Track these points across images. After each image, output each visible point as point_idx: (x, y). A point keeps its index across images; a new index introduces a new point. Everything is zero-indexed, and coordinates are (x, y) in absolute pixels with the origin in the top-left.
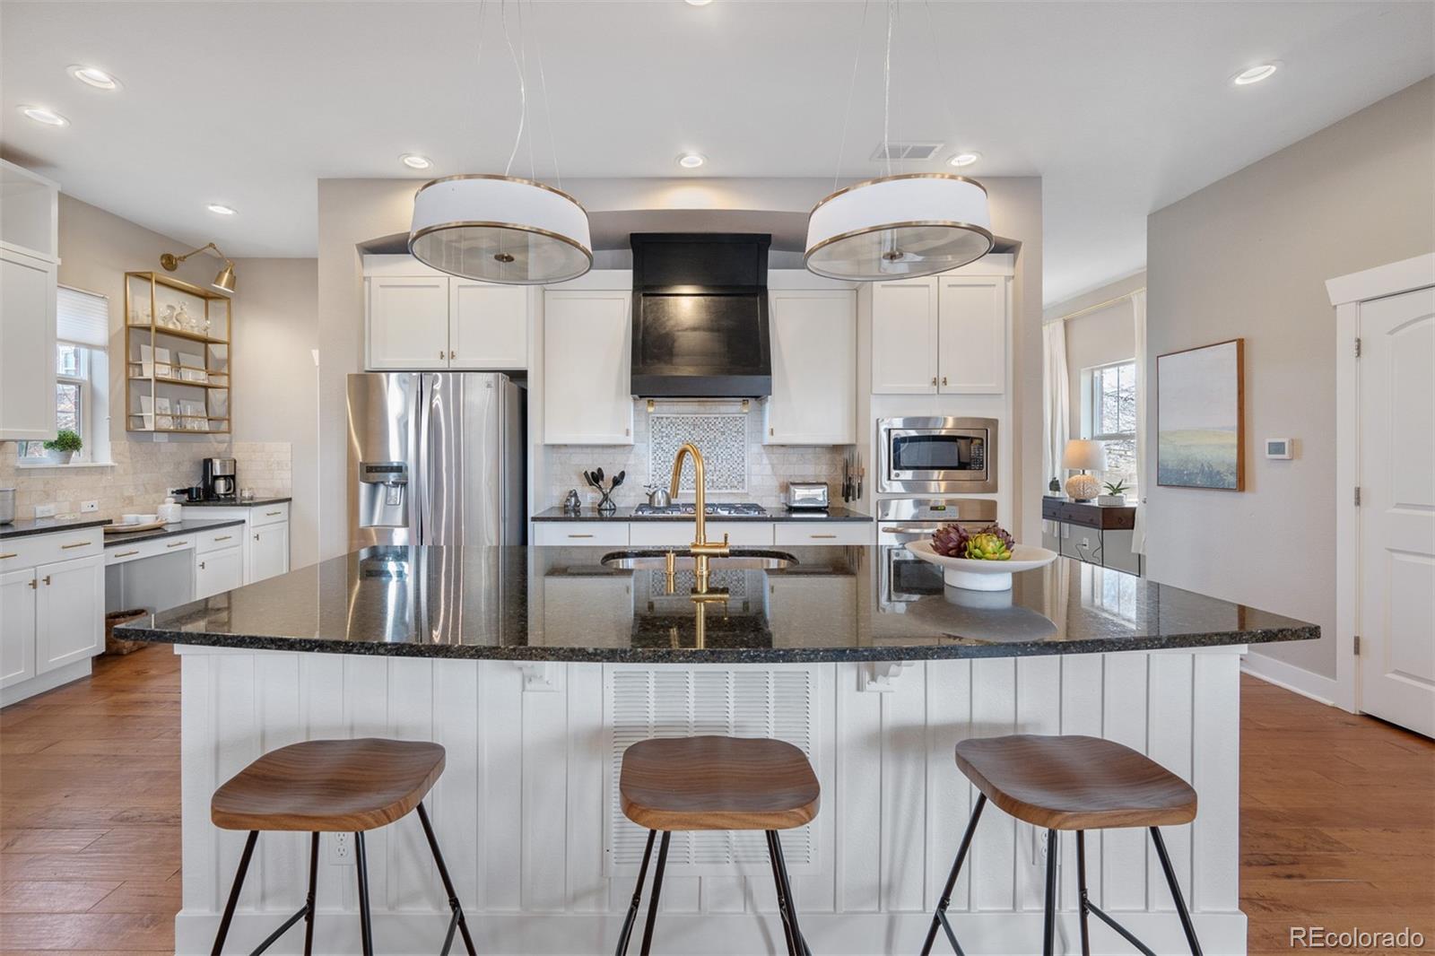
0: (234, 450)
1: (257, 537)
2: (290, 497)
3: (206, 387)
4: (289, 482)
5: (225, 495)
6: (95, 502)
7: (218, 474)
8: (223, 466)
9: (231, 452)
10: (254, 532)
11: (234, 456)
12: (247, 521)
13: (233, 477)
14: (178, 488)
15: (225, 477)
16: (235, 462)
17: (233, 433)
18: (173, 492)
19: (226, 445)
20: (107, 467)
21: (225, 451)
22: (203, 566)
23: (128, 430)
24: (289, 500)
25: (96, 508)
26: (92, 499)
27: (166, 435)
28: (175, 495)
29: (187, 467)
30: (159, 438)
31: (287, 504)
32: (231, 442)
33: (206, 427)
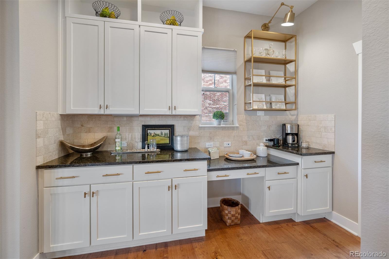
0: (299, 119)
1: (307, 176)
2: (333, 151)
3: (285, 87)
4: (333, 141)
5: (292, 144)
6: (230, 143)
7: (289, 132)
8: (292, 128)
9: (298, 121)
10: (305, 172)
11: (299, 123)
12: (300, 164)
13: (297, 135)
14: (269, 138)
15: (292, 134)
16: (298, 126)
17: (299, 110)
18: (266, 140)
19: (295, 116)
20: (235, 127)
21: (295, 120)
22: (269, 188)
23: (245, 110)
24: (333, 153)
25: (230, 145)
26: (229, 141)
27: (263, 112)
28: (267, 141)
29: (274, 128)
30: (259, 113)
31: (330, 156)
32: (297, 115)
33: (284, 107)
